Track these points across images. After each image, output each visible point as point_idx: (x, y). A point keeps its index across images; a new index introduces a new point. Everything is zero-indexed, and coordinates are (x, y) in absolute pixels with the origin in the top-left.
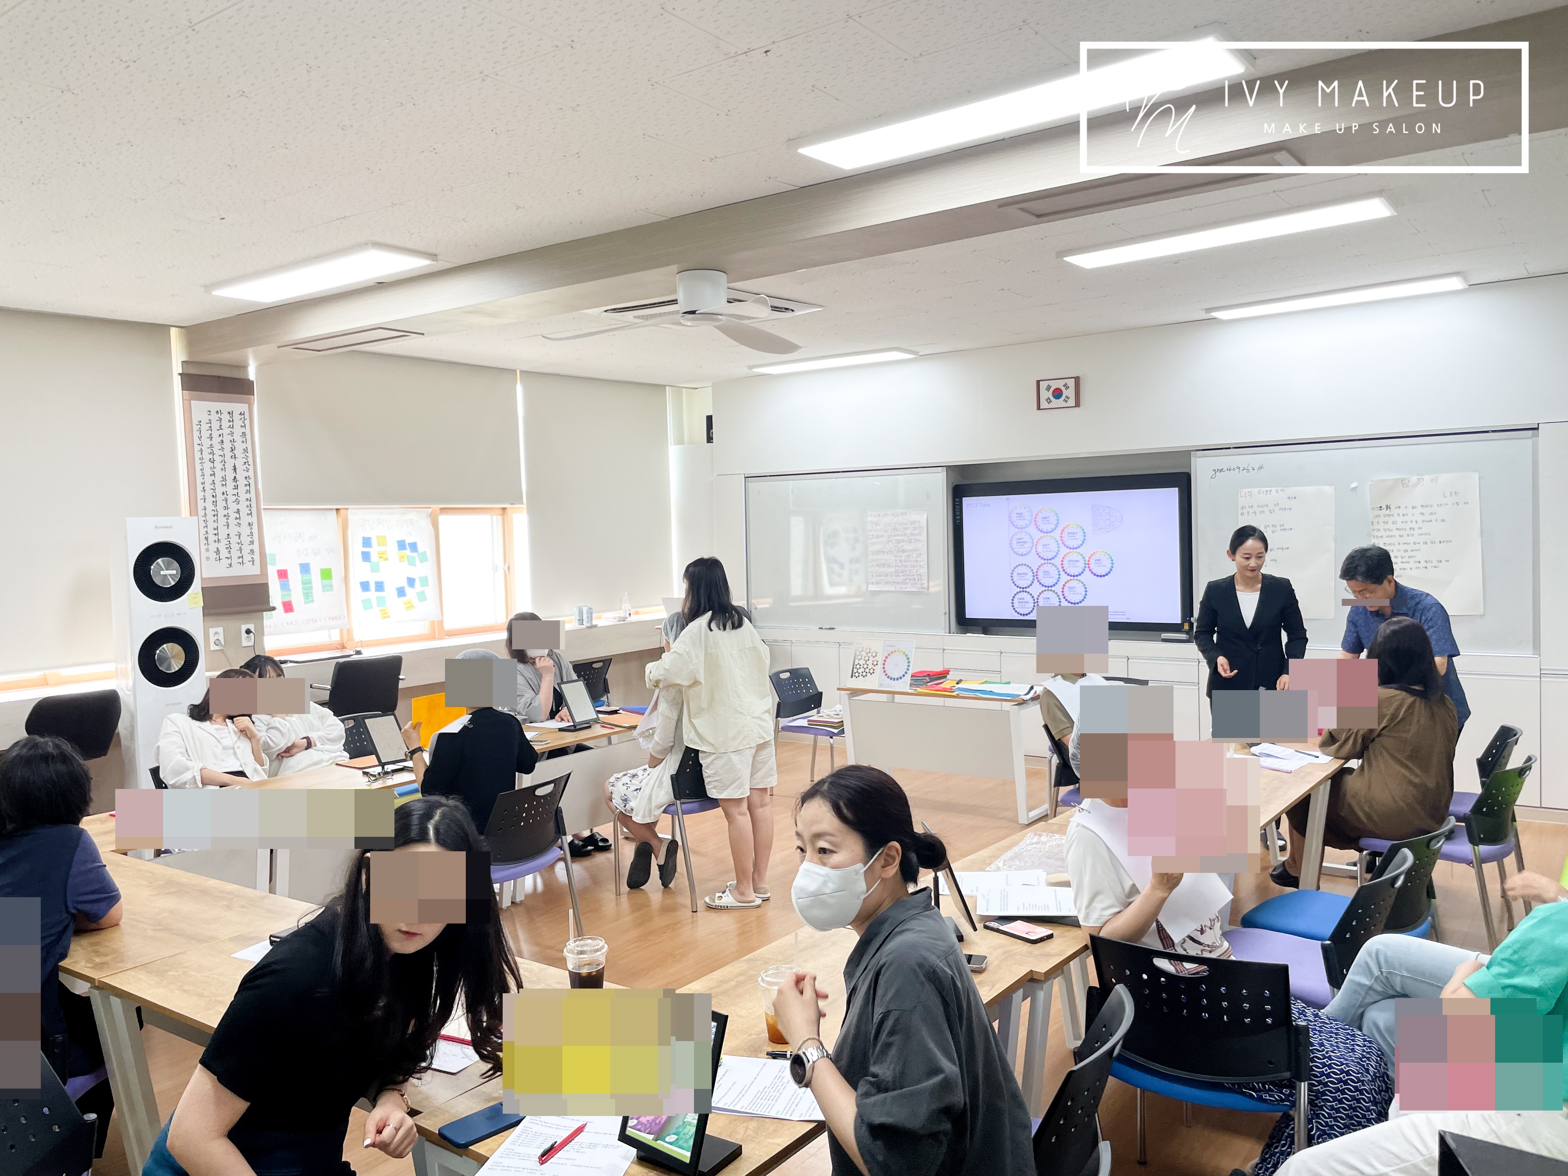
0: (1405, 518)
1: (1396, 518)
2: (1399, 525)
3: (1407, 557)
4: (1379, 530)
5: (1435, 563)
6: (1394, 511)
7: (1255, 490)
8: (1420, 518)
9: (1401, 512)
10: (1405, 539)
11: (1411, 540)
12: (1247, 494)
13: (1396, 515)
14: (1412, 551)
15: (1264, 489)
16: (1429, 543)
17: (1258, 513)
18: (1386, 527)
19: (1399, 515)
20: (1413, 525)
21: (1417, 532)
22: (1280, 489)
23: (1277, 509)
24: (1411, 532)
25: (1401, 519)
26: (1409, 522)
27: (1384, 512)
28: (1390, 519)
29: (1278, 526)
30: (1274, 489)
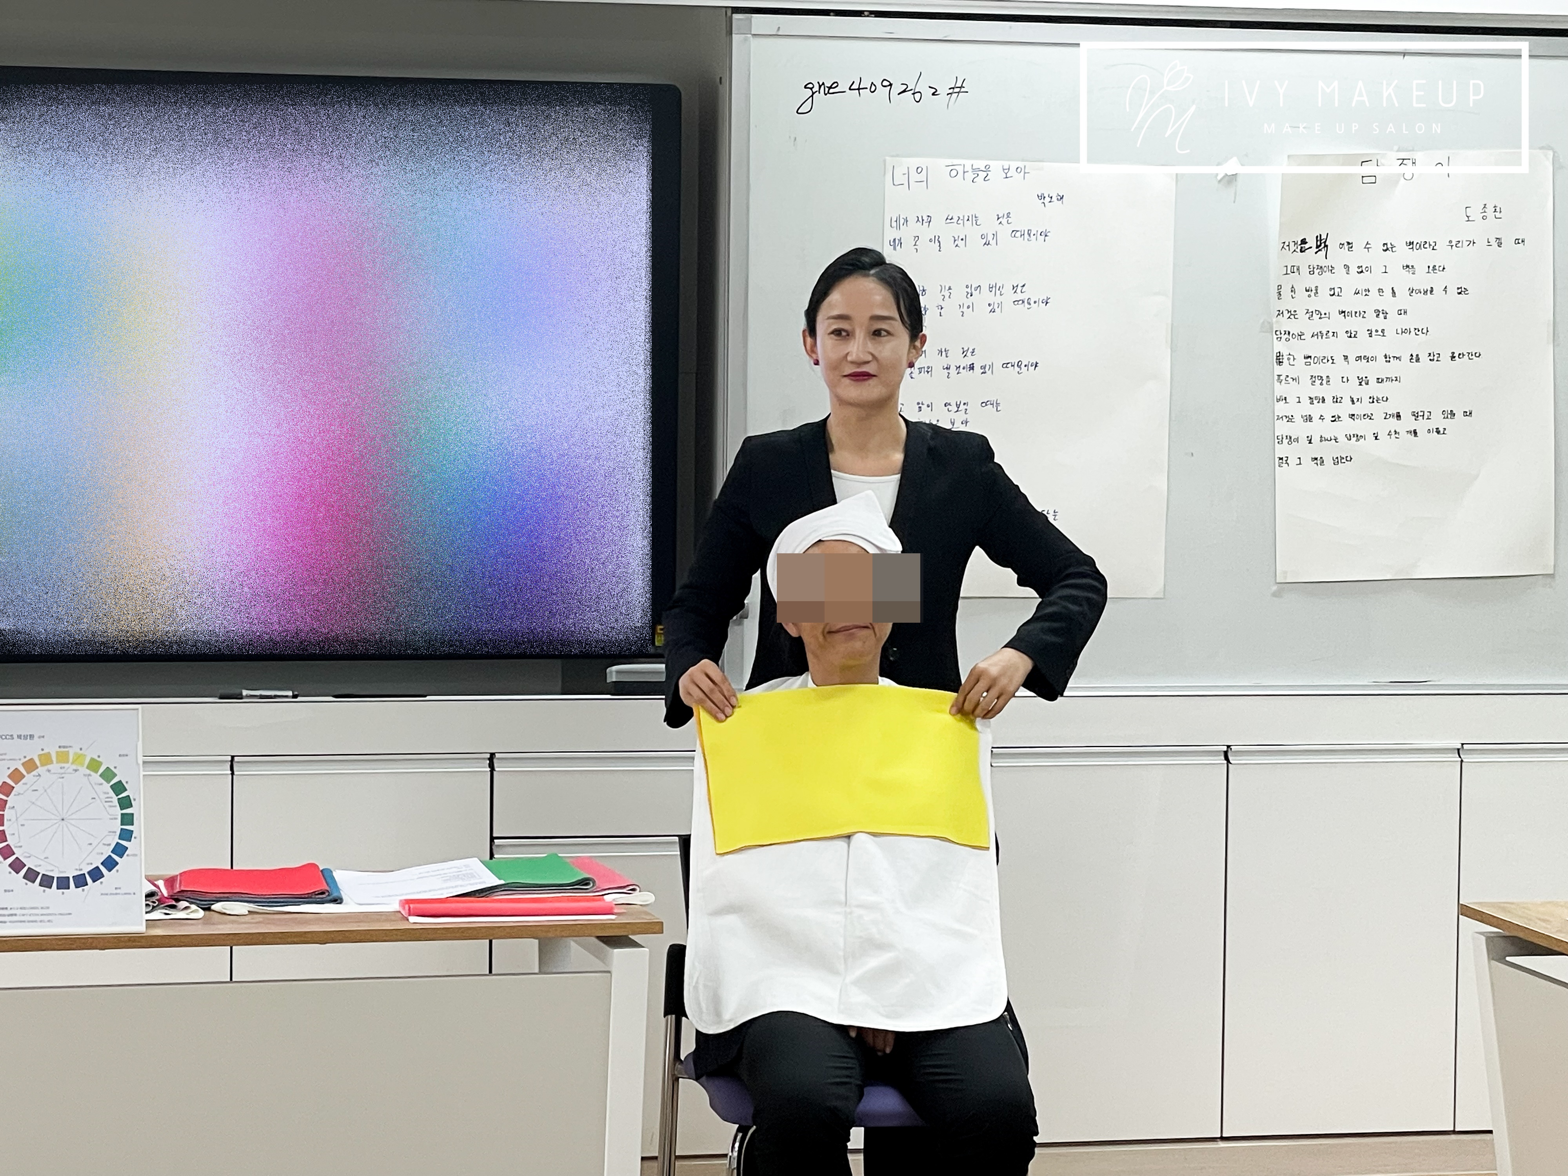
0: (1363, 281)
1: (1339, 279)
2: (1349, 302)
3: (1366, 400)
4: (1292, 314)
5: (1437, 421)
6: (1336, 256)
7: (938, 165)
8: (1403, 281)
9: (1355, 258)
10: (1364, 345)
11: (1376, 347)
12: (914, 176)
13: (1340, 270)
14: (1379, 381)
15: (968, 163)
16: (1424, 357)
17: (947, 242)
18: (1314, 304)
19: (1347, 267)
20: (1386, 303)
21: (1394, 323)
22: (1014, 165)
23: (1004, 231)
24: (1378, 323)
25: (1355, 281)
26: (1374, 292)
27: (1312, 257)
28: (1325, 282)
29: (1008, 290)
30: (996, 166)
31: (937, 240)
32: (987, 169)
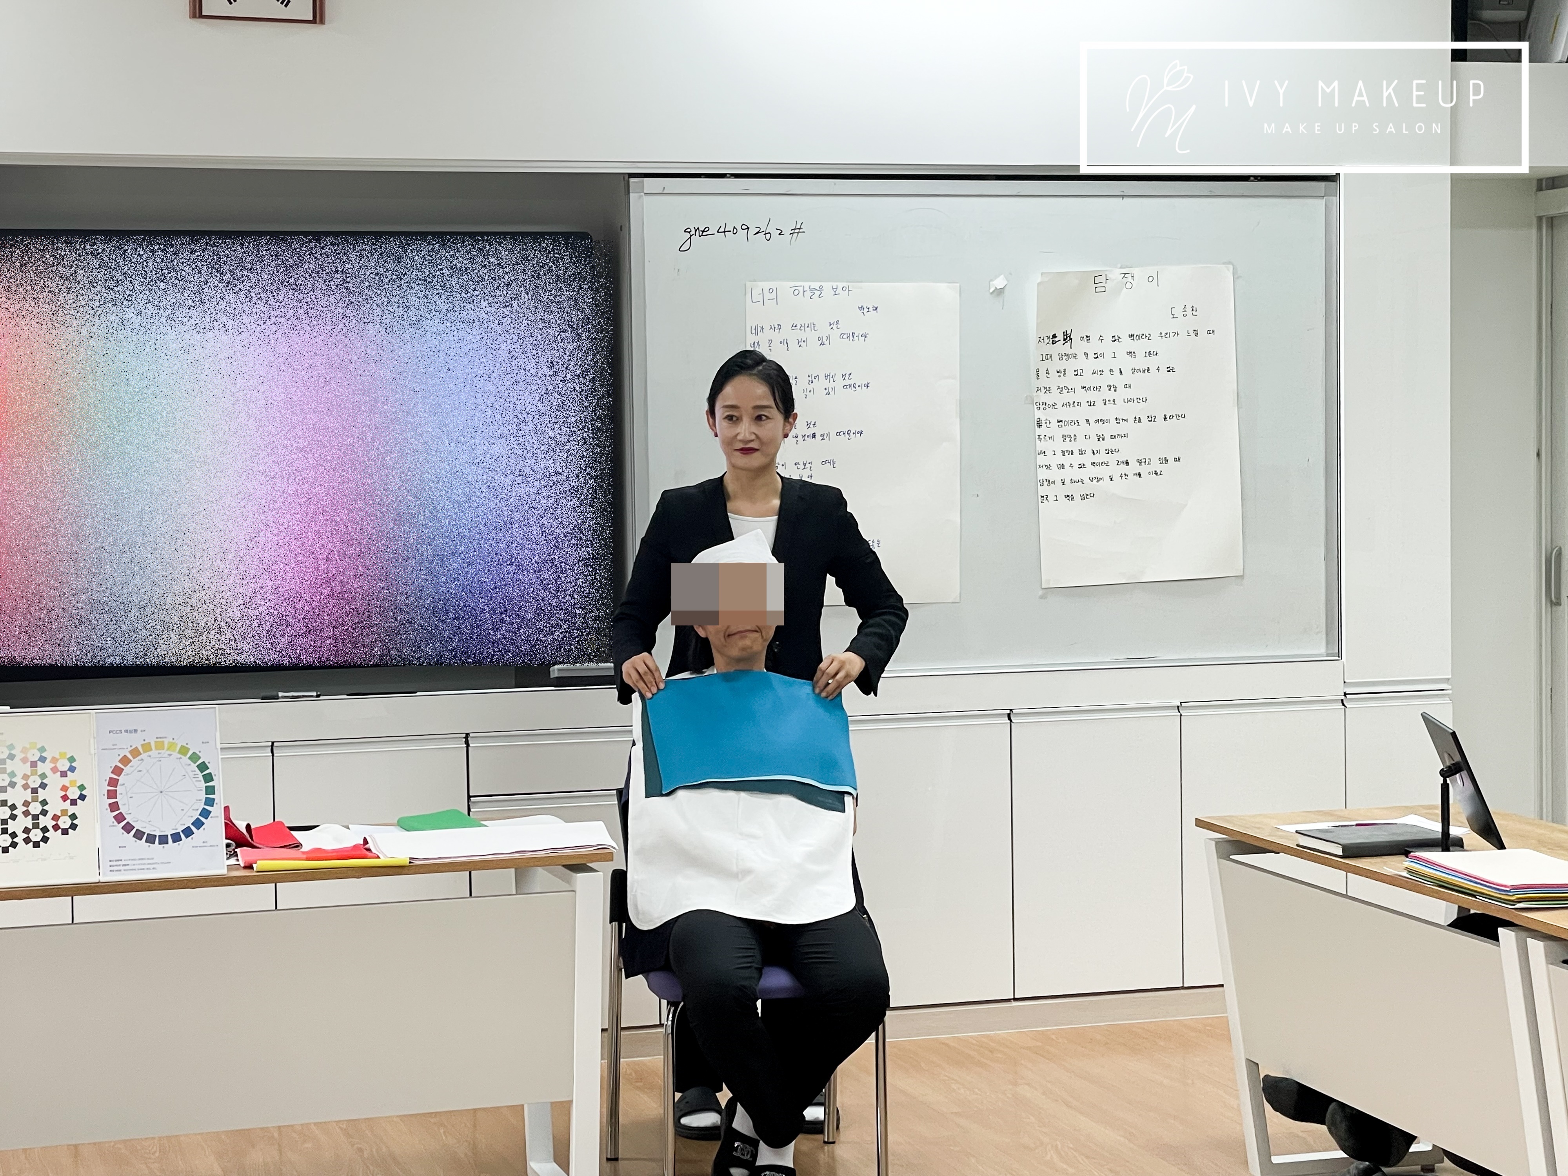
0: (1098, 364)
1: (1080, 363)
2: (1089, 380)
3: (1103, 452)
4: (1048, 390)
5: (1156, 466)
6: (1079, 346)
7: (785, 286)
8: (1128, 364)
10: (1100, 411)
11: (1110, 412)
12: (767, 295)
13: (1081, 356)
14: (1113, 437)
15: (807, 285)
16: (1144, 419)
17: (793, 344)
18: (1063, 382)
20: (1116, 379)
21: (1122, 394)
22: (840, 285)
23: (835, 334)
25: (1091, 364)
26: (1107, 372)
27: (1061, 348)
28: (1070, 365)
29: (839, 378)
30: (827, 286)
31: (785, 342)
32: (821, 288)
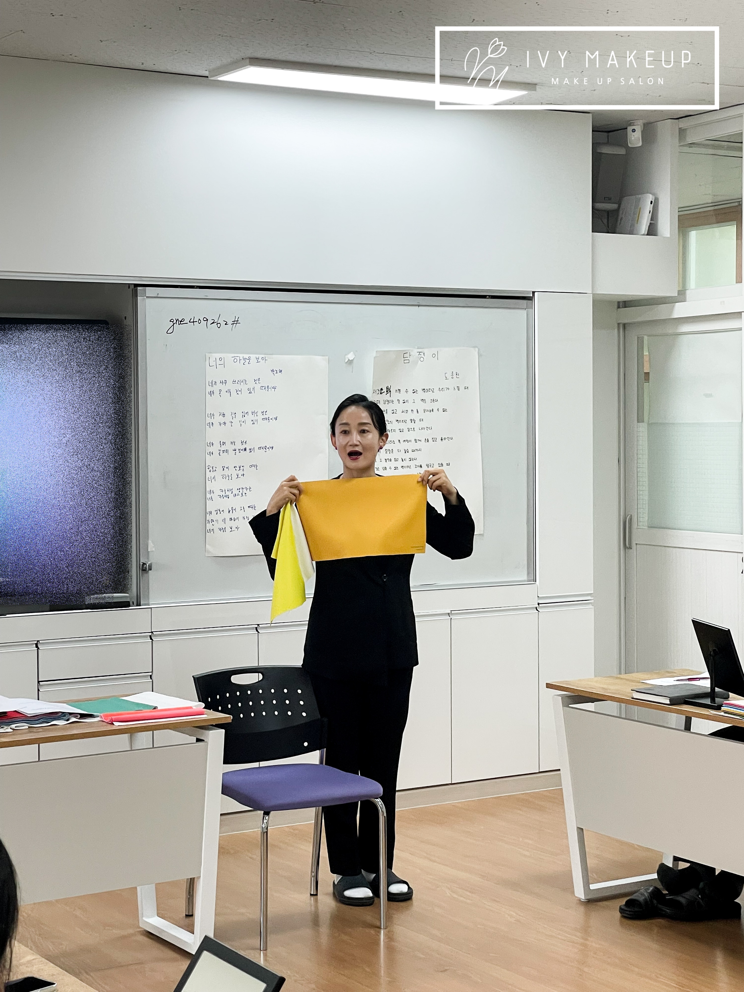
0: (405, 407)
2: (400, 416)
6: (395, 396)
7: (229, 357)
8: (421, 406)
9: (402, 396)
10: (406, 435)
11: (411, 436)
12: (218, 362)
13: (396, 402)
14: (413, 451)
15: (241, 356)
16: (431, 440)
17: (233, 392)
19: (398, 400)
20: (414, 416)
21: (418, 425)
22: (261, 356)
25: (402, 406)
27: (385, 396)
30: (253, 357)
31: (229, 391)
32: (249, 359)
